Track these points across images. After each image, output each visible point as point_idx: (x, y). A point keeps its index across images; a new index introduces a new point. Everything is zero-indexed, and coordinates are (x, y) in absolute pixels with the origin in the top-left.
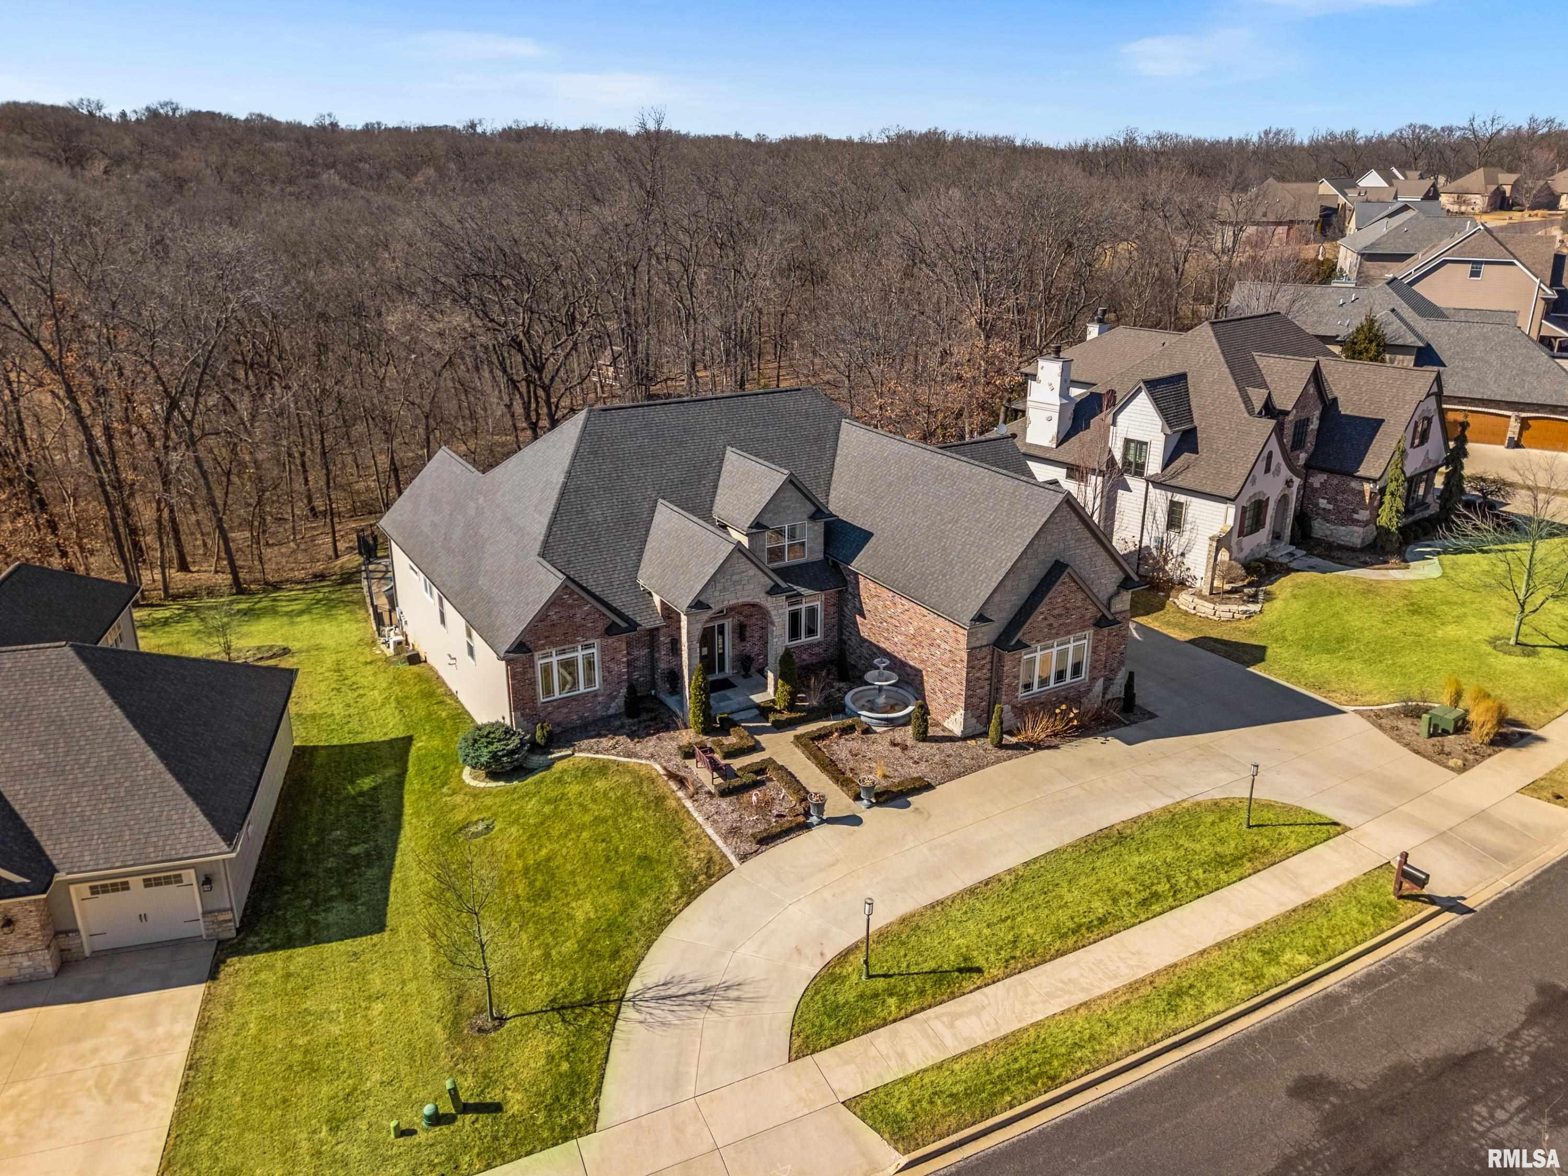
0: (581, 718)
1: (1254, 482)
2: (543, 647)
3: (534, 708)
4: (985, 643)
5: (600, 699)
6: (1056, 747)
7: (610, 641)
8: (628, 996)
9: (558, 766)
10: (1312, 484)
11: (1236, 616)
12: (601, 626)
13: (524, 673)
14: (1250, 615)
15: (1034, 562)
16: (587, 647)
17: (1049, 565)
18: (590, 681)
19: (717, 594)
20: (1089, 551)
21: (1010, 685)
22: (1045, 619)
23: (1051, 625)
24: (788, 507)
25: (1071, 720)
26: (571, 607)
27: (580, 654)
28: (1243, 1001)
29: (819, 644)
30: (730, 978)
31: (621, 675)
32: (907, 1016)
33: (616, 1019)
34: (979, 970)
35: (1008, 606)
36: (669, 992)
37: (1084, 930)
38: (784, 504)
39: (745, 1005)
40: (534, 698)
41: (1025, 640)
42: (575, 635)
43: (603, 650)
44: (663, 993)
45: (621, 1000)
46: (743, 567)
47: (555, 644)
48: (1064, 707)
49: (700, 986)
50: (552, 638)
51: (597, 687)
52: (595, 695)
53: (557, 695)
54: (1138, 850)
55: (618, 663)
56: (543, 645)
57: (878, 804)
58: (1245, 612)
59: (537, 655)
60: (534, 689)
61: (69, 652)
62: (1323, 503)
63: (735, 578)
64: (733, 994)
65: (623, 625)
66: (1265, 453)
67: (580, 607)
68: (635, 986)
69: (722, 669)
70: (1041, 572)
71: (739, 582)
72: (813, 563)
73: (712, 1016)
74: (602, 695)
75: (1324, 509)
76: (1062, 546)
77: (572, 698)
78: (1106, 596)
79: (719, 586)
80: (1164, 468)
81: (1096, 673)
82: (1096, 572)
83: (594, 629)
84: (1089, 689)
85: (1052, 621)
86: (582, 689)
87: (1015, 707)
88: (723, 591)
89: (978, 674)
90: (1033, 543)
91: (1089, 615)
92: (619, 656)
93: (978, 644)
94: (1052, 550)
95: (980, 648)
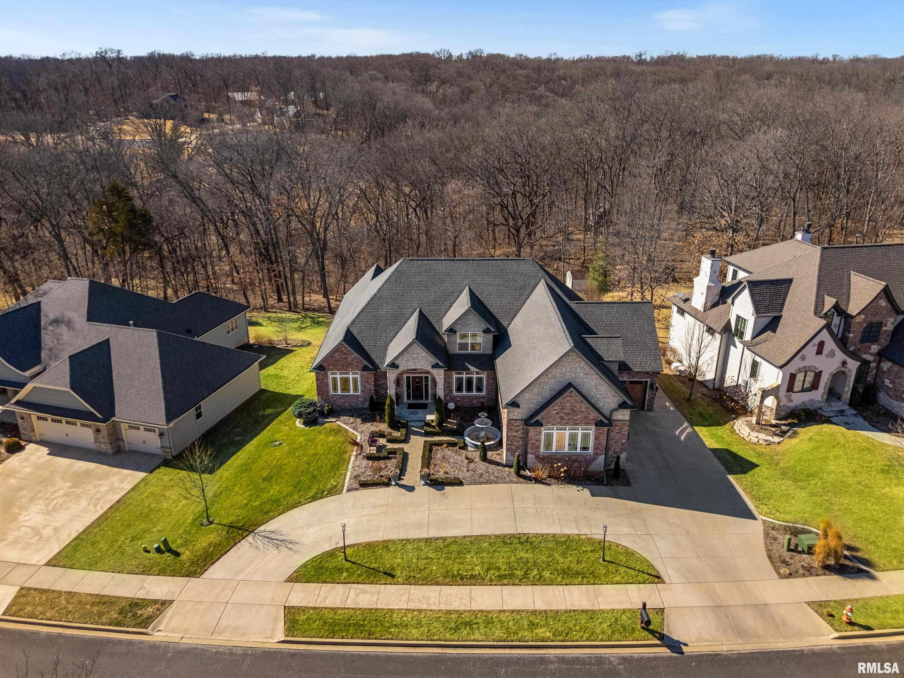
0: (351, 406)
1: (803, 358)
2: (332, 370)
3: (327, 396)
4: (519, 418)
5: (360, 399)
6: (549, 485)
7: (365, 373)
8: (256, 531)
9: (327, 425)
10: (882, 368)
11: (761, 442)
12: (361, 366)
13: (323, 379)
14: (770, 444)
15: (553, 381)
16: (354, 374)
17: (565, 384)
18: (356, 389)
19: (404, 362)
20: (595, 381)
21: (533, 444)
22: (558, 413)
23: (562, 418)
24: (470, 324)
25: (561, 472)
26: (346, 354)
27: (351, 376)
28: (494, 641)
29: (483, 397)
30: (295, 539)
31: (371, 390)
32: (345, 583)
33: (244, 538)
34: (393, 576)
35: (535, 401)
36: (270, 536)
37: (458, 578)
38: (468, 322)
39: (291, 552)
40: (328, 392)
41: (543, 422)
42: (348, 367)
43: (361, 376)
44: (268, 535)
45: (252, 532)
46: (418, 351)
47: (338, 369)
48: (559, 464)
49: (282, 538)
50: (337, 367)
51: (359, 393)
52: (358, 397)
53: (339, 393)
54: (527, 550)
55: (369, 384)
57: (429, 485)
58: (766, 441)
59: (329, 373)
60: (328, 388)
61: (155, 334)
62: (887, 382)
63: (414, 356)
64: (290, 546)
65: (371, 367)
66: (816, 341)
67: (350, 354)
68: (262, 528)
69: (427, 398)
70: (558, 387)
71: (417, 358)
72: (485, 355)
73: (275, 552)
74: (362, 398)
75: (887, 386)
76: (573, 375)
77: (347, 396)
78: (610, 409)
79: (405, 358)
80: (753, 338)
81: (599, 451)
82: (601, 394)
83: (357, 366)
84: (594, 459)
85: (563, 415)
86: (352, 393)
87: (537, 457)
88: (408, 360)
89: (515, 434)
90: (551, 370)
91: (591, 417)
92: (370, 381)
93: (515, 418)
94: (567, 377)
95: (516, 420)
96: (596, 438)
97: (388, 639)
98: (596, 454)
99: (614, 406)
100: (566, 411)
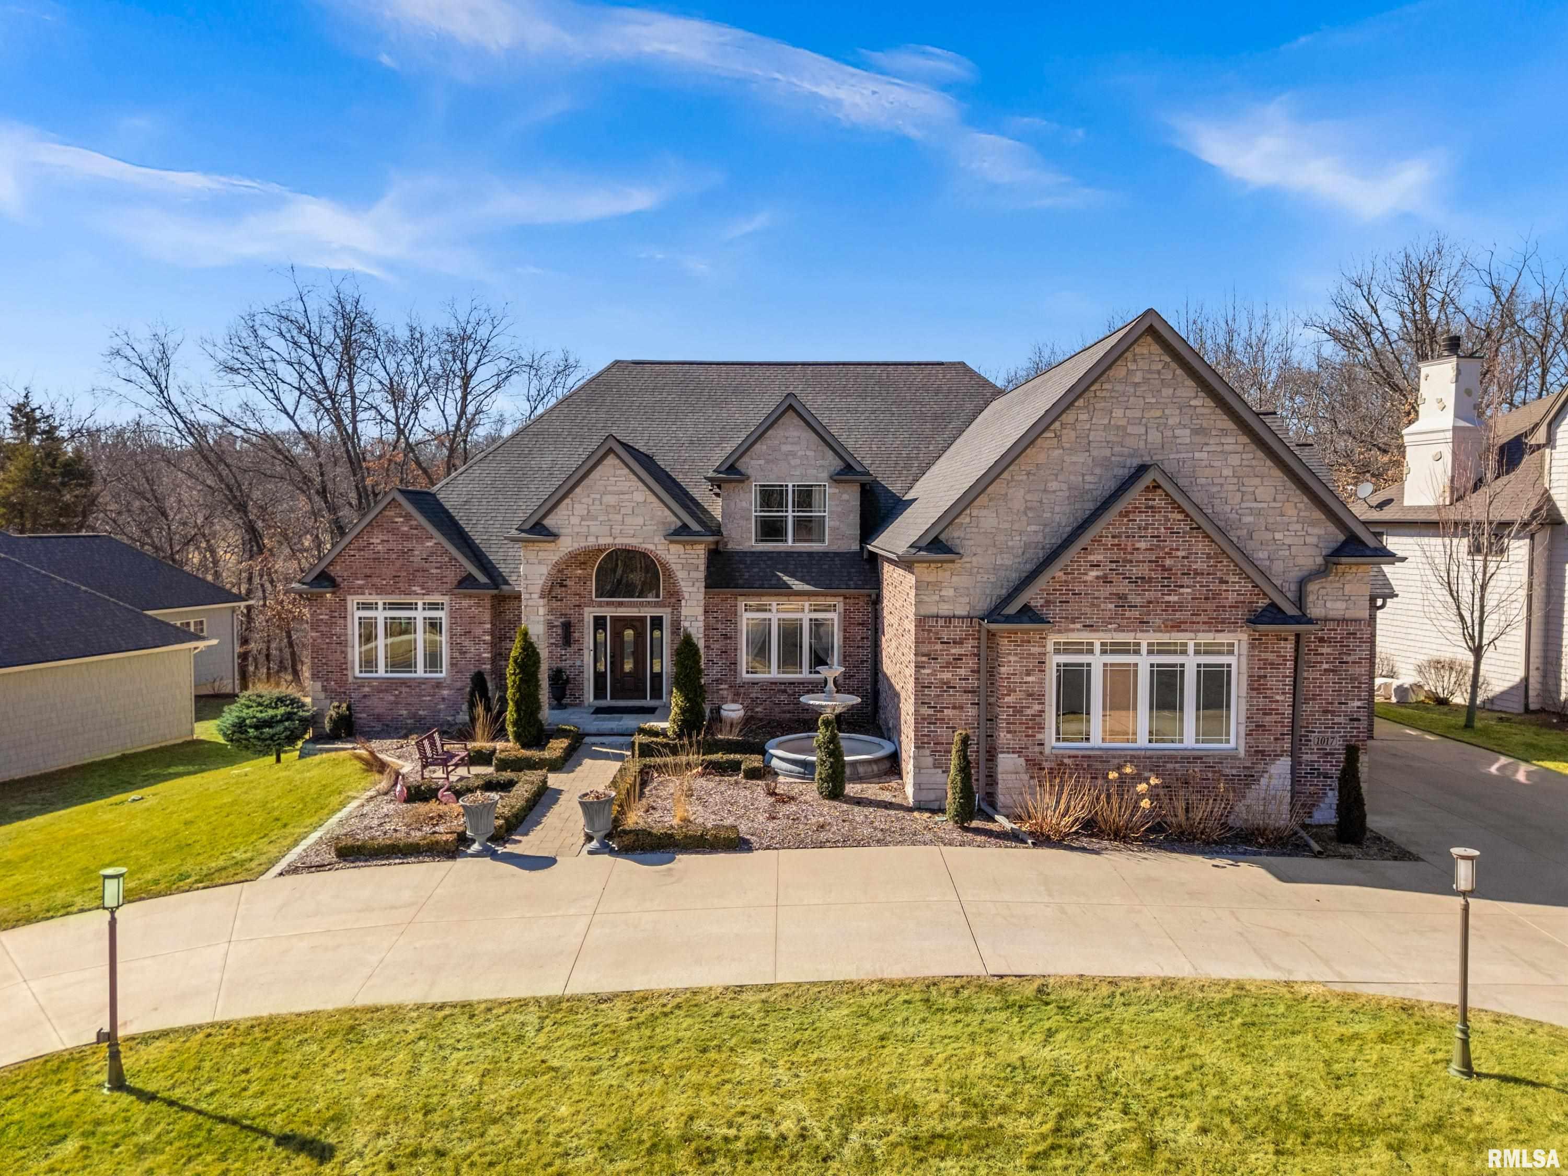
0: (414, 716)
2: (360, 591)
3: (342, 682)
4: (961, 611)
5: (445, 692)
6: (1092, 852)
7: (465, 603)
12: (452, 577)
13: (331, 624)
15: (1081, 458)
16: (434, 606)
18: (433, 661)
19: (575, 520)
20: (1234, 460)
21: (1016, 712)
22: (1105, 580)
23: (1121, 598)
24: (792, 454)
26: (407, 537)
27: (420, 615)
31: (480, 661)
35: (1016, 542)
38: (785, 448)
40: (343, 667)
41: (1050, 613)
42: (411, 581)
43: (454, 615)
46: (622, 484)
47: (380, 590)
48: (1128, 770)
50: (376, 580)
51: (443, 675)
52: (438, 684)
53: (382, 672)
55: (477, 640)
56: (361, 587)
57: (618, 852)
59: (353, 601)
60: (344, 653)
63: (610, 499)
65: (483, 579)
67: (419, 539)
69: (657, 695)
70: (1100, 485)
71: (616, 508)
72: (837, 554)
74: (449, 687)
76: (1154, 437)
77: (404, 682)
78: (1295, 574)
79: (580, 509)
81: (1266, 742)
82: (1258, 513)
83: (440, 579)
84: (1249, 778)
85: (1123, 587)
86: (420, 672)
87: (1034, 765)
88: (589, 516)
89: (947, 676)
90: (1069, 417)
91: (1232, 597)
92: (478, 631)
93: (945, 609)
94: (1131, 442)
95: (949, 619)
96: (1256, 686)
98: (1259, 754)
99: (1310, 559)
100: (1136, 571)
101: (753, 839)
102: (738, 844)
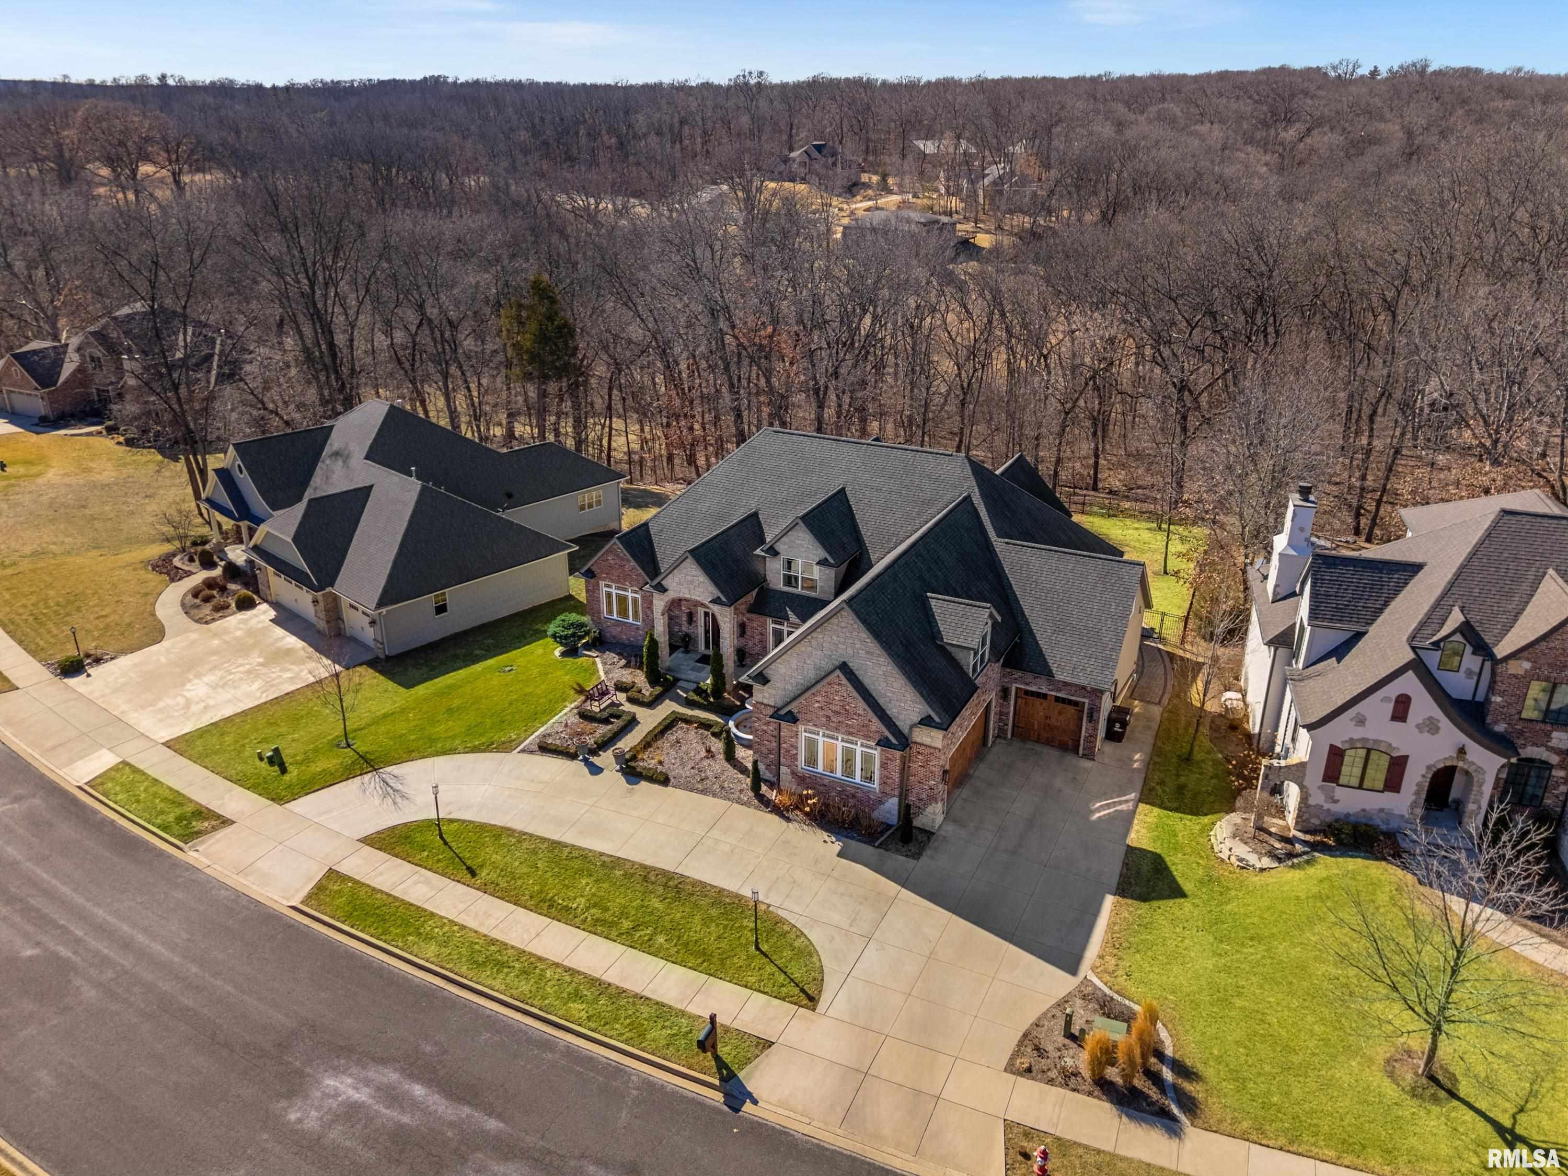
0: (628, 640)
1: (1361, 721)
2: (605, 579)
3: (599, 618)
4: (771, 703)
7: (647, 594)
8: (381, 770)
9: (581, 659)
11: (1233, 859)
12: (641, 581)
13: (593, 592)
15: (820, 653)
17: (836, 663)
18: (636, 616)
19: (674, 584)
21: (789, 750)
22: (822, 708)
23: (829, 718)
24: (800, 545)
26: (622, 559)
27: (630, 595)
30: (410, 793)
32: (415, 864)
33: (361, 775)
34: (474, 875)
36: (389, 781)
38: (798, 542)
39: (393, 807)
41: (800, 717)
42: (625, 580)
43: (643, 599)
44: (388, 779)
45: (376, 770)
46: (694, 573)
47: (613, 580)
49: (399, 787)
50: (611, 576)
51: (640, 624)
52: (638, 628)
53: (615, 617)
54: (665, 899)
56: (605, 577)
57: (623, 772)
58: (1242, 861)
59: (602, 583)
60: (600, 605)
61: (419, 488)
63: (689, 578)
64: (399, 800)
66: (1391, 691)
67: (627, 561)
68: (389, 769)
71: (692, 582)
72: (821, 601)
73: (377, 801)
74: (642, 630)
76: (850, 651)
77: (625, 624)
78: (909, 722)
79: (677, 580)
80: (1306, 667)
81: (888, 790)
82: (894, 693)
83: (637, 581)
84: (881, 802)
85: (830, 713)
86: (631, 621)
87: (794, 773)
88: (680, 584)
89: (764, 728)
90: (814, 635)
91: (874, 728)
93: (765, 701)
94: (840, 651)
95: (766, 705)
96: (884, 766)
97: (397, 947)
98: (885, 794)
99: (916, 718)
100: (834, 708)
101: (672, 780)
102: (664, 781)
